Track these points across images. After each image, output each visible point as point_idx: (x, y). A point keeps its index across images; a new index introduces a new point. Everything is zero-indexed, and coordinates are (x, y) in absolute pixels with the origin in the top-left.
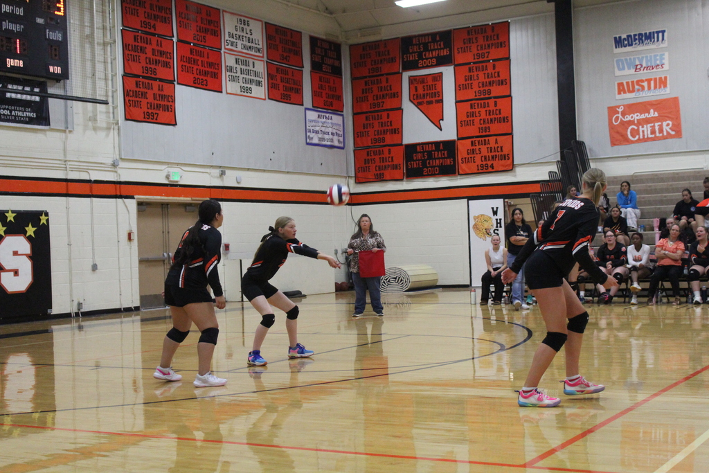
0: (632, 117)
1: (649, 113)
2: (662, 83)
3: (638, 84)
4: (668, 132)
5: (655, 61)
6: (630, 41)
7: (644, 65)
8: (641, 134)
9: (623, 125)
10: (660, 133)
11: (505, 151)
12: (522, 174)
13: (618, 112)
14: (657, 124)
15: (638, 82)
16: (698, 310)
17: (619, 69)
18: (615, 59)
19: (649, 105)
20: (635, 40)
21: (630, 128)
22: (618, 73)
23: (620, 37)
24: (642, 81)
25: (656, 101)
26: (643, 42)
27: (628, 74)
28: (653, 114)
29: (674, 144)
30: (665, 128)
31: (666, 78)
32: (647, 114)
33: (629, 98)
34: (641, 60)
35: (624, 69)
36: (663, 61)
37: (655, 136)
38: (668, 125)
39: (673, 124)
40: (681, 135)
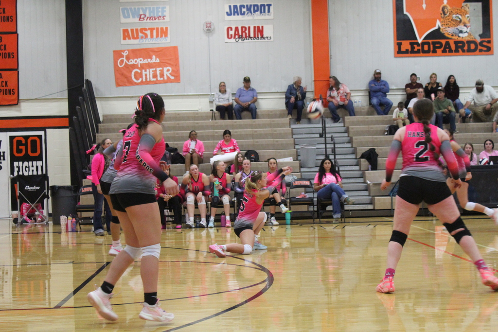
0: (136, 61)
1: (151, 59)
2: (164, 32)
3: (142, 32)
4: (168, 77)
5: (158, 12)
7: (148, 15)
8: (144, 77)
9: (128, 68)
10: (161, 77)
11: (11, 86)
12: (26, 109)
13: (123, 56)
14: (158, 69)
15: (142, 30)
17: (125, 17)
18: (121, 8)
19: (151, 51)
21: (134, 71)
22: (123, 20)
24: (146, 29)
25: (158, 48)
27: (132, 22)
28: (155, 60)
29: (172, 88)
30: (165, 72)
31: (167, 28)
32: (149, 60)
33: (134, 44)
34: (144, 11)
35: (129, 17)
36: (165, 14)
37: (157, 80)
38: (168, 70)
39: (173, 70)
40: (179, 80)
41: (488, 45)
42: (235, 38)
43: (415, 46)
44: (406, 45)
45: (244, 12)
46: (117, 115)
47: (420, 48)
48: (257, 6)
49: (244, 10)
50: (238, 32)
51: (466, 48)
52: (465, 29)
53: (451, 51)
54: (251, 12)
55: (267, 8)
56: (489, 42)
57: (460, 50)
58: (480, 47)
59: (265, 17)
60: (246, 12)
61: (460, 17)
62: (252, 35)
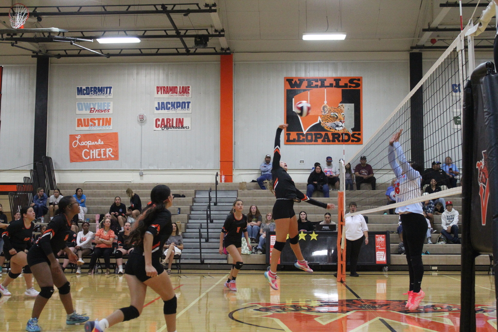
0: (86, 143)
1: (98, 142)
2: (108, 122)
4: (109, 156)
5: (104, 106)
6: (88, 91)
7: (96, 109)
8: (91, 155)
9: (80, 148)
10: (104, 156)
12: (4, 178)
13: (76, 139)
14: (102, 150)
15: (92, 120)
16: (121, 278)
17: (79, 110)
19: (98, 136)
20: (91, 91)
21: (84, 150)
22: (78, 112)
23: (81, 88)
24: (95, 119)
25: (103, 134)
26: (96, 93)
27: (85, 113)
28: (100, 142)
29: (112, 164)
30: (108, 152)
31: (110, 119)
32: (96, 142)
33: (85, 130)
34: (94, 105)
35: (82, 110)
36: (109, 107)
37: (101, 157)
38: (110, 151)
39: (113, 151)
40: (118, 158)
41: (359, 137)
42: (161, 127)
43: (301, 136)
44: (294, 135)
45: (169, 107)
46: (68, 184)
47: (305, 138)
48: (180, 103)
49: (169, 106)
50: (164, 123)
51: (341, 139)
52: (340, 124)
53: (329, 141)
54: (174, 108)
55: (187, 104)
56: (359, 134)
57: (336, 140)
58: (352, 138)
59: (186, 111)
60: (171, 108)
61: (337, 114)
62: (174, 125)
